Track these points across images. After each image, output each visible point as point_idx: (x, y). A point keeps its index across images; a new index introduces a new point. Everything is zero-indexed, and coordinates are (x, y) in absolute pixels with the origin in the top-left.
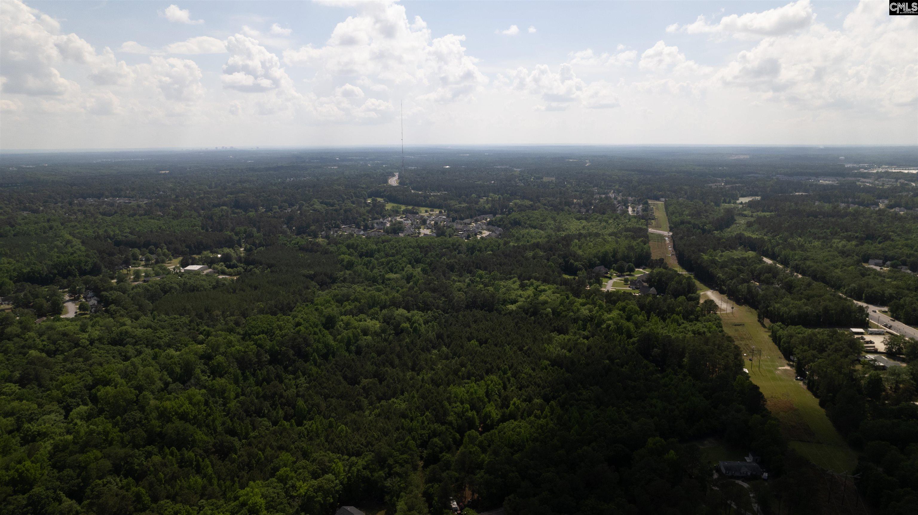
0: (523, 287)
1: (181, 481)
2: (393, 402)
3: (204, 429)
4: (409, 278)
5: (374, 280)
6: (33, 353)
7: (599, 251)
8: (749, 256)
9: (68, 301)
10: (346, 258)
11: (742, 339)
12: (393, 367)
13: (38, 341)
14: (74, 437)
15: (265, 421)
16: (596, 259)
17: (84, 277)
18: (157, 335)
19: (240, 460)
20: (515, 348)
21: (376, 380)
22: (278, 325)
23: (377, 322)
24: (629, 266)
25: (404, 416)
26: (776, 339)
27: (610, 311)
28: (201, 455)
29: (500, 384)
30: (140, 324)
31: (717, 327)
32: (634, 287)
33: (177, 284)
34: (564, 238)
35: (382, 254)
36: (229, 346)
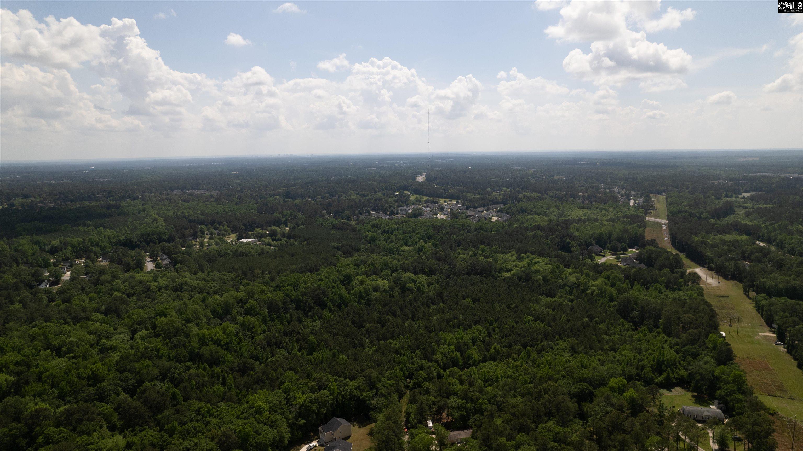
0: (519, 259)
1: (208, 388)
2: (390, 342)
3: (233, 354)
4: (420, 250)
5: (391, 252)
6: (118, 294)
7: (595, 233)
8: (741, 239)
9: (148, 262)
10: (370, 234)
11: (724, 308)
12: (395, 316)
13: (122, 286)
14: (136, 352)
15: (283, 351)
16: (592, 239)
17: (161, 244)
18: (208, 285)
19: (256, 376)
20: (504, 306)
21: (379, 326)
22: (303, 280)
23: (387, 282)
24: (622, 246)
25: (397, 352)
26: (759, 309)
27: (596, 279)
28: (227, 372)
29: (484, 333)
30: (197, 278)
31: (698, 295)
32: (625, 263)
33: (231, 251)
34: (563, 222)
35: (400, 231)
36: (262, 294)
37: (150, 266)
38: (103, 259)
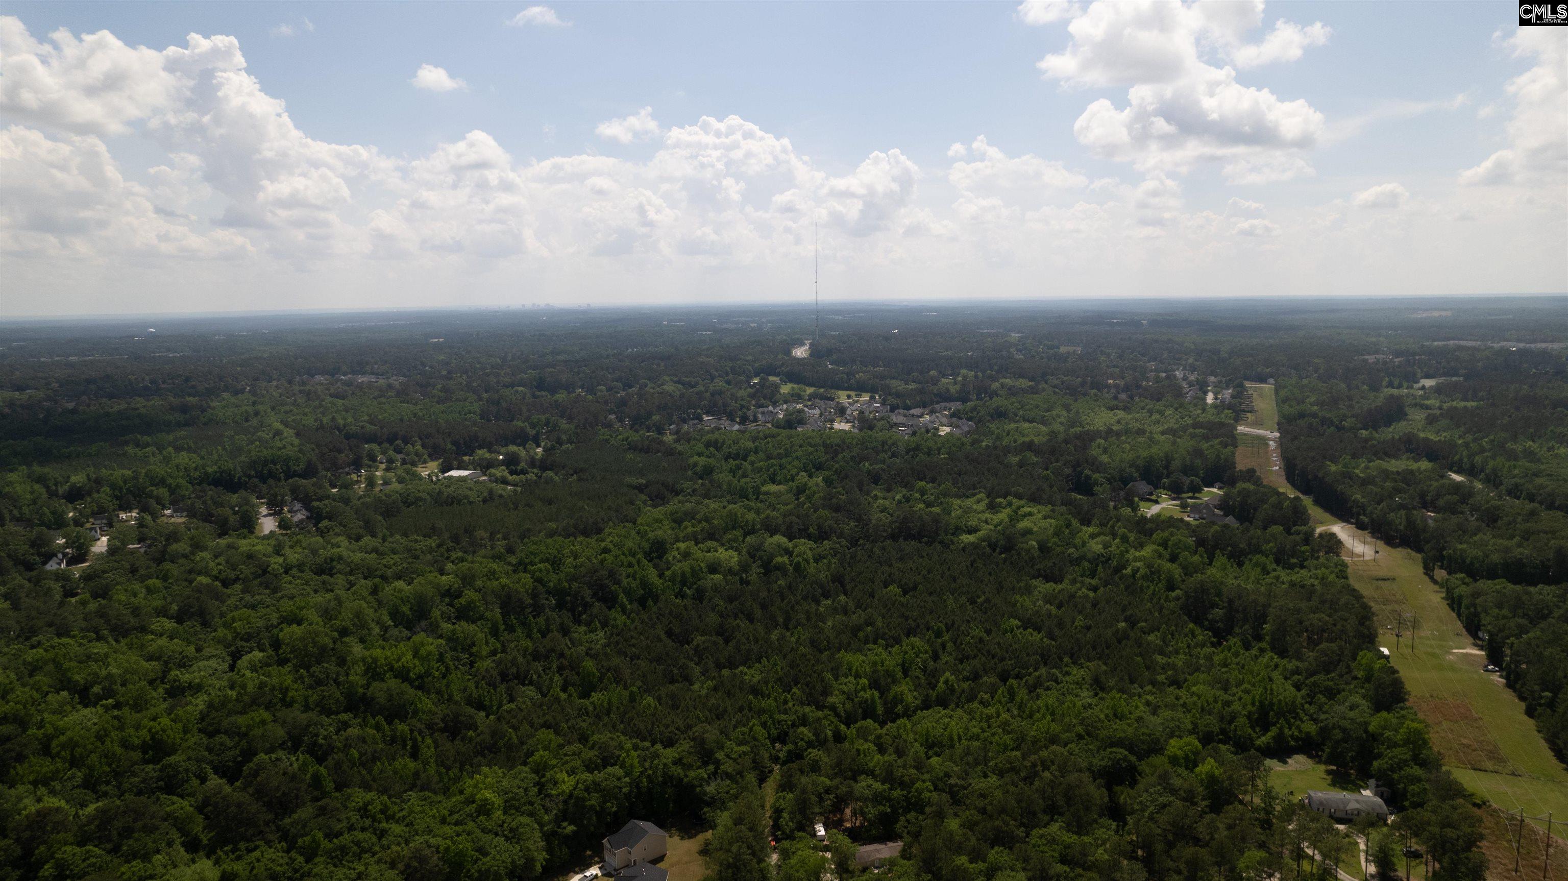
0: (992, 507)
1: (383, 764)
2: (741, 672)
3: (433, 696)
4: (801, 490)
5: (743, 495)
6: (203, 580)
7: (1138, 457)
8: (1419, 468)
9: (265, 516)
10: (702, 461)
11: (1386, 602)
12: (751, 621)
13: (212, 564)
14: (239, 693)
15: (530, 691)
16: (1133, 470)
17: (291, 481)
18: (384, 562)
19: (478, 739)
20: (964, 599)
21: (720, 640)
22: (572, 551)
23: (735, 554)
24: (1192, 482)
25: (755, 691)
26: (1454, 602)
27: (1141, 546)
28: (420, 732)
29: (926, 652)
30: (360, 548)
31: (1338, 577)
32: (1197, 516)
33: (428, 493)
34: (1078, 437)
35: (761, 455)
36: (490, 580)
37: (268, 525)
38: (175, 511)
